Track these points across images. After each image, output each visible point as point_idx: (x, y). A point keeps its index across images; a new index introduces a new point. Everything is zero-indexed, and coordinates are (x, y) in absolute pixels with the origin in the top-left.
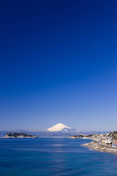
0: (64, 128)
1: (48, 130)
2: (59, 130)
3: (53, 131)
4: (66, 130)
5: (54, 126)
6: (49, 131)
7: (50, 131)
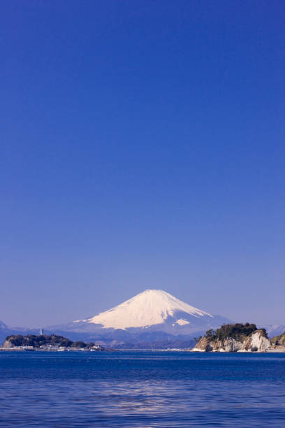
0: (171, 314)
1: (96, 320)
2: (150, 323)
3: (123, 326)
4: (181, 322)
5: (122, 305)
6: (100, 325)
7: (107, 325)
